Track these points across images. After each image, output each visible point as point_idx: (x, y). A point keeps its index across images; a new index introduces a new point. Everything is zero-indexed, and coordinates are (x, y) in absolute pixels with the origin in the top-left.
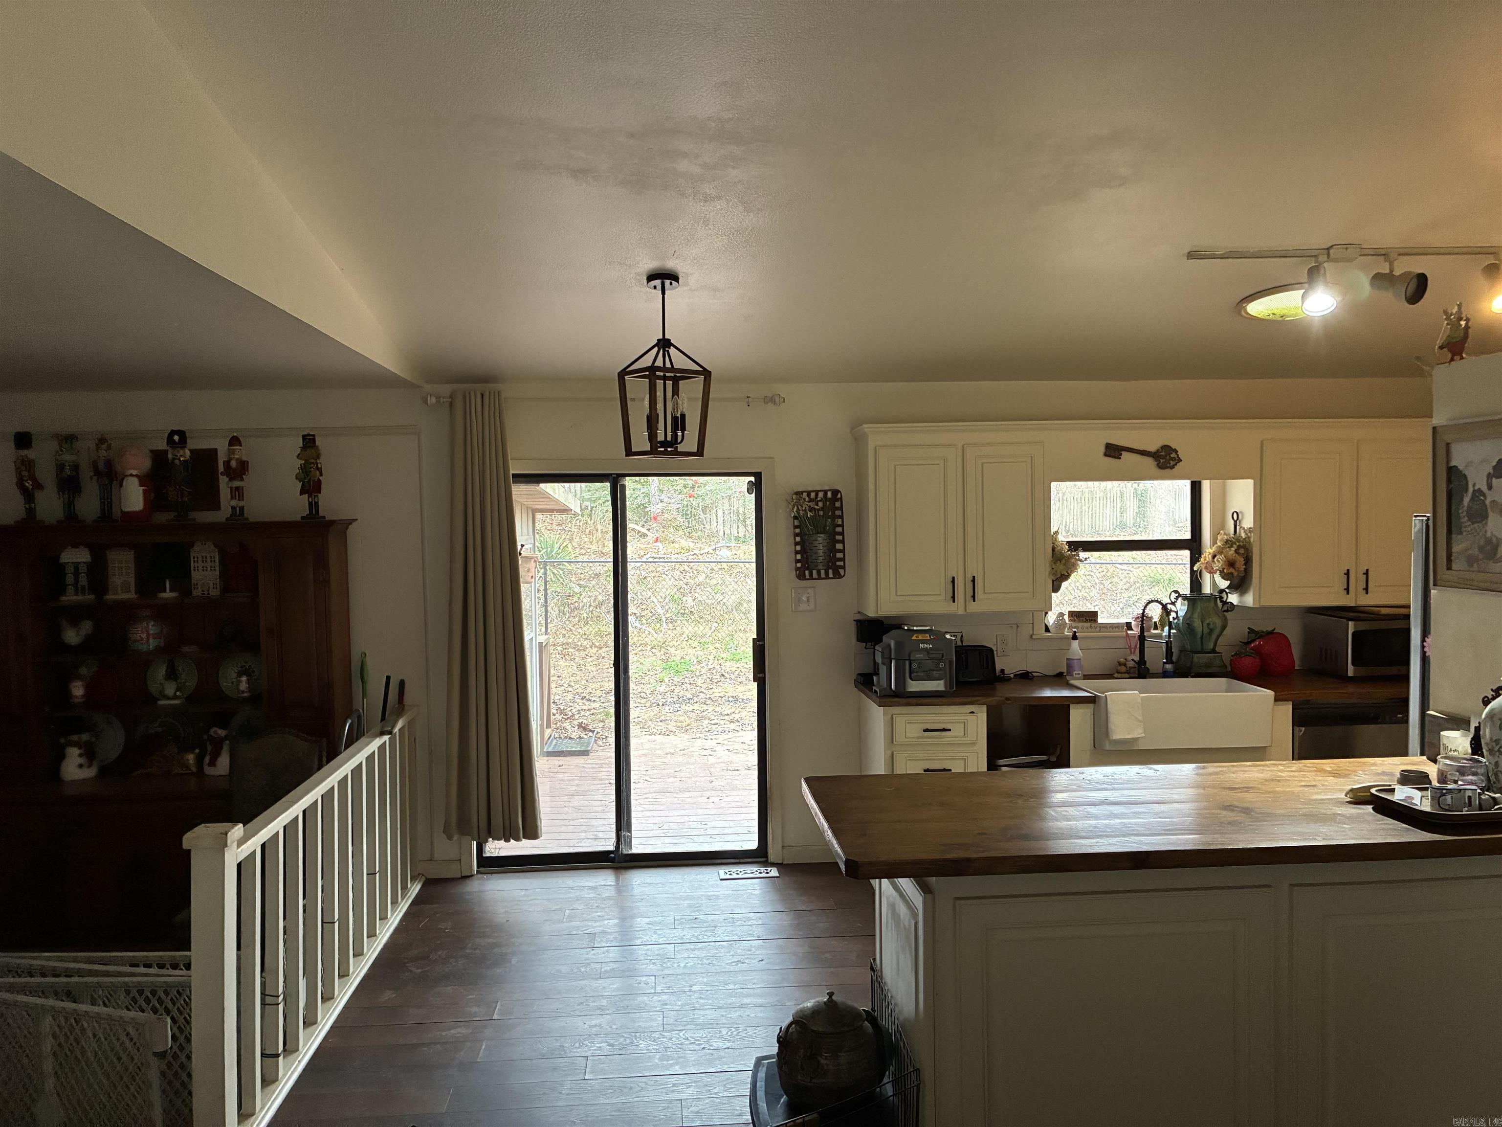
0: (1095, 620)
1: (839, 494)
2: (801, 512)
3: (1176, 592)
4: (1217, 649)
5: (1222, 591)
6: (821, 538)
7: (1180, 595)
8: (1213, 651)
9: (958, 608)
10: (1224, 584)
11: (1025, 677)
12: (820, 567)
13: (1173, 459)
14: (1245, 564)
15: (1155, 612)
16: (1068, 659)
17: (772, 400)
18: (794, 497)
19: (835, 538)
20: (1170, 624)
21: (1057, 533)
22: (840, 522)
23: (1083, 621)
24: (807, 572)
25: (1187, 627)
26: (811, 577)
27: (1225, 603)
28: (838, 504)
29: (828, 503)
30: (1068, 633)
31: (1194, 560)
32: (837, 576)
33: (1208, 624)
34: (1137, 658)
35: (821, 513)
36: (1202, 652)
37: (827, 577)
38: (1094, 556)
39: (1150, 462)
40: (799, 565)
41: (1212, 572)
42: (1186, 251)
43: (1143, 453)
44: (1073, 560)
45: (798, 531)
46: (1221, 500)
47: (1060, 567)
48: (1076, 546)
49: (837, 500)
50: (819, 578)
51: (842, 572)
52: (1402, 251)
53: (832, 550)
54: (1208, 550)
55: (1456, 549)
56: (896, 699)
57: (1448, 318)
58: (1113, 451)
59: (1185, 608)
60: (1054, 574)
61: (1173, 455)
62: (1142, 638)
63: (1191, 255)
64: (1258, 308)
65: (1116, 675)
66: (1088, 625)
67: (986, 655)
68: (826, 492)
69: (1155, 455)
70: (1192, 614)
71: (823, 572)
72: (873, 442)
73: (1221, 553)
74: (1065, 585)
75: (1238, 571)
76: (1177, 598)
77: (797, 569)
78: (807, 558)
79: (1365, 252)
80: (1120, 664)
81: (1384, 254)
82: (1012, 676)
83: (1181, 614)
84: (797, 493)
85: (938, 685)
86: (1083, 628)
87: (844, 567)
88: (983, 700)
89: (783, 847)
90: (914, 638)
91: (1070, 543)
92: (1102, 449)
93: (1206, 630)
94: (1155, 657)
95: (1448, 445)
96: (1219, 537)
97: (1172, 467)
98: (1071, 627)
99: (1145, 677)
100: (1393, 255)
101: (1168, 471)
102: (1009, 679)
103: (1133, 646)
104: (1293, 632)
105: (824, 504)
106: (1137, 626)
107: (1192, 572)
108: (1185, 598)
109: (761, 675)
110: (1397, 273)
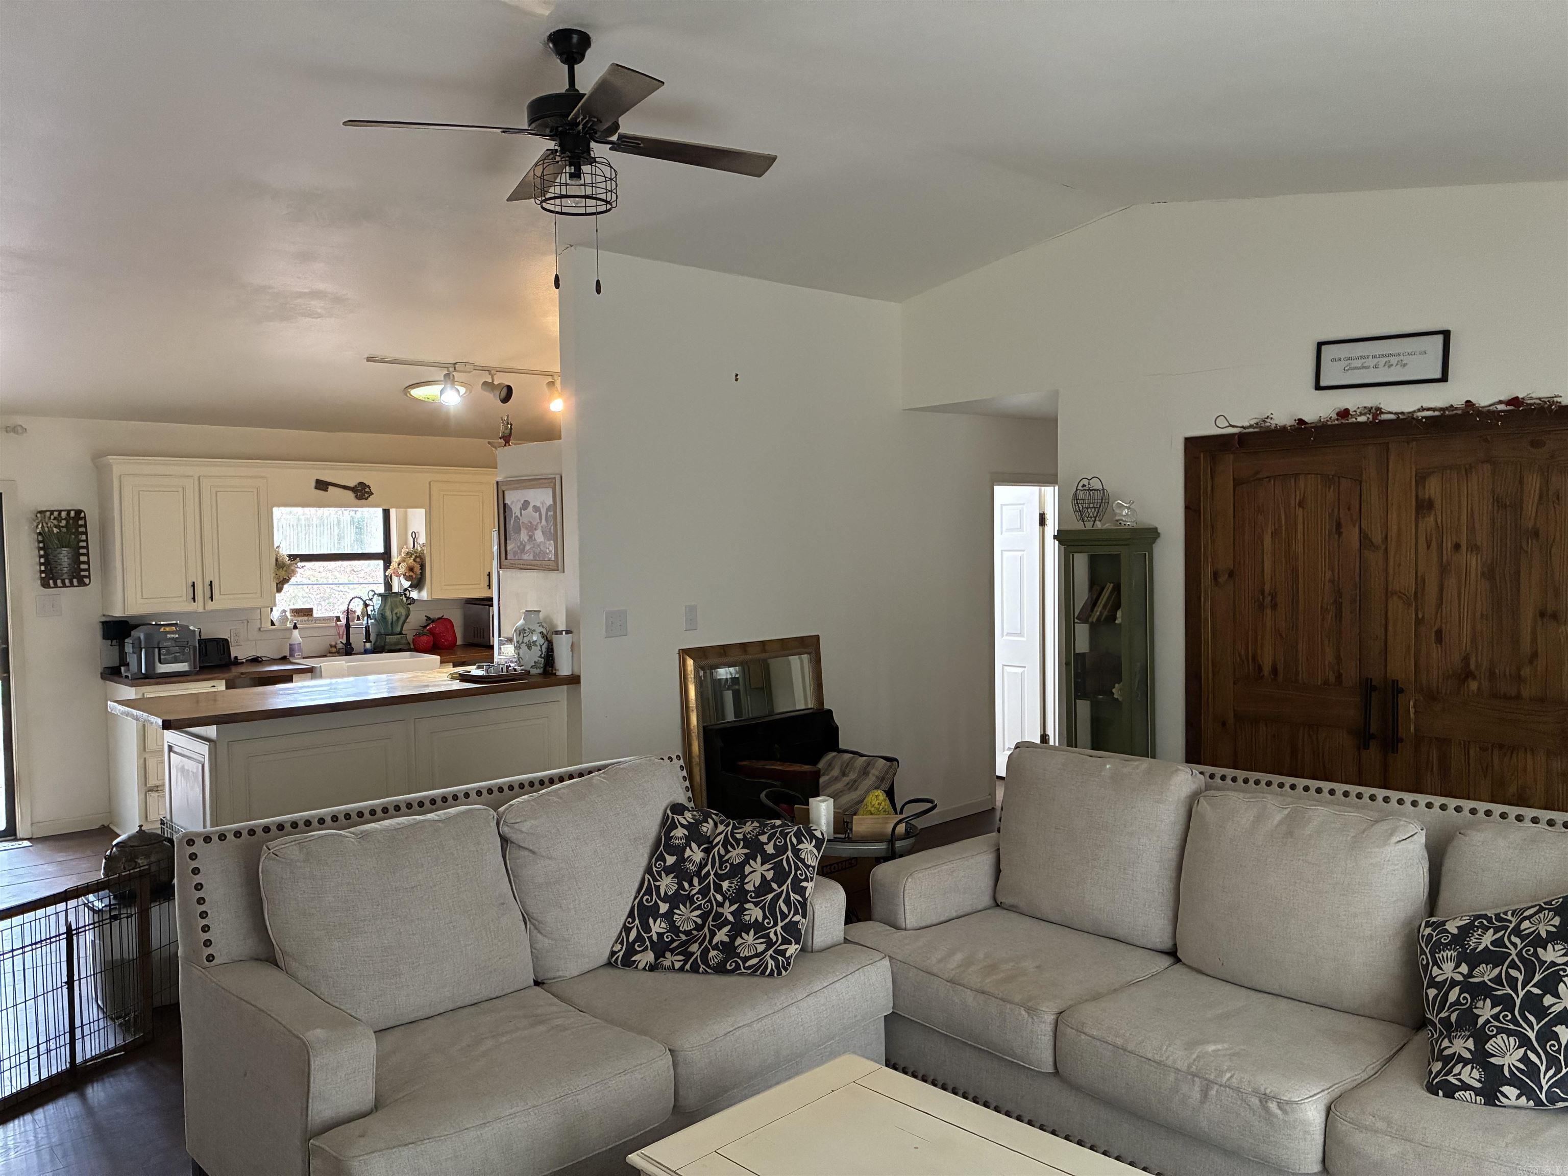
0: (311, 615)
1: (83, 514)
2: (46, 529)
3: (373, 591)
4: (403, 632)
5: (406, 590)
6: (65, 551)
7: (375, 594)
8: (401, 633)
9: (198, 607)
10: (407, 584)
11: (256, 660)
12: (65, 576)
13: (367, 492)
14: (421, 569)
15: (357, 607)
16: (290, 645)
17: (14, 429)
18: (39, 515)
19: (78, 552)
20: (369, 616)
21: (278, 547)
22: (84, 537)
23: (301, 616)
24: (51, 582)
25: (382, 618)
26: (56, 586)
27: (408, 598)
28: (81, 522)
29: (71, 521)
30: (289, 625)
31: (386, 568)
32: (82, 583)
33: (396, 613)
34: (344, 642)
35: (64, 530)
36: (393, 634)
37: (72, 585)
38: (308, 565)
39: (350, 494)
40: (43, 575)
41: (398, 576)
42: (366, 357)
43: (345, 487)
44: (293, 568)
45: (41, 545)
46: (404, 523)
47: (282, 573)
48: (293, 557)
49: (81, 519)
50: (64, 586)
51: (87, 581)
52: (498, 369)
53: (76, 560)
54: (395, 558)
55: (509, 548)
56: (147, 680)
57: (503, 422)
58: (322, 485)
59: (380, 602)
60: (278, 579)
61: (367, 490)
62: (348, 626)
63: (369, 359)
64: (417, 393)
65: (329, 655)
66: (306, 618)
67: (223, 645)
68: (69, 512)
69: (353, 489)
70: (385, 606)
71: (67, 581)
72: (116, 470)
73: (404, 561)
74: (286, 587)
75: (416, 574)
76: (373, 596)
77: (42, 579)
78: (51, 570)
79: (478, 368)
80: (331, 646)
81: (488, 370)
82: (244, 661)
83: (377, 607)
84: (40, 512)
85: (183, 667)
86: (301, 621)
87: (89, 577)
88: (222, 675)
89: (32, 824)
90: (162, 630)
91: (290, 556)
92: (313, 484)
93: (395, 618)
94: (357, 639)
95: (503, 491)
96: (403, 550)
97: (366, 499)
98: (292, 621)
99: (351, 654)
100: (493, 372)
101: (363, 501)
102: (243, 663)
103: (341, 633)
104: (456, 618)
105: (68, 522)
106: (344, 618)
107: (385, 577)
108: (380, 595)
109: (5, 675)
110: (496, 383)
